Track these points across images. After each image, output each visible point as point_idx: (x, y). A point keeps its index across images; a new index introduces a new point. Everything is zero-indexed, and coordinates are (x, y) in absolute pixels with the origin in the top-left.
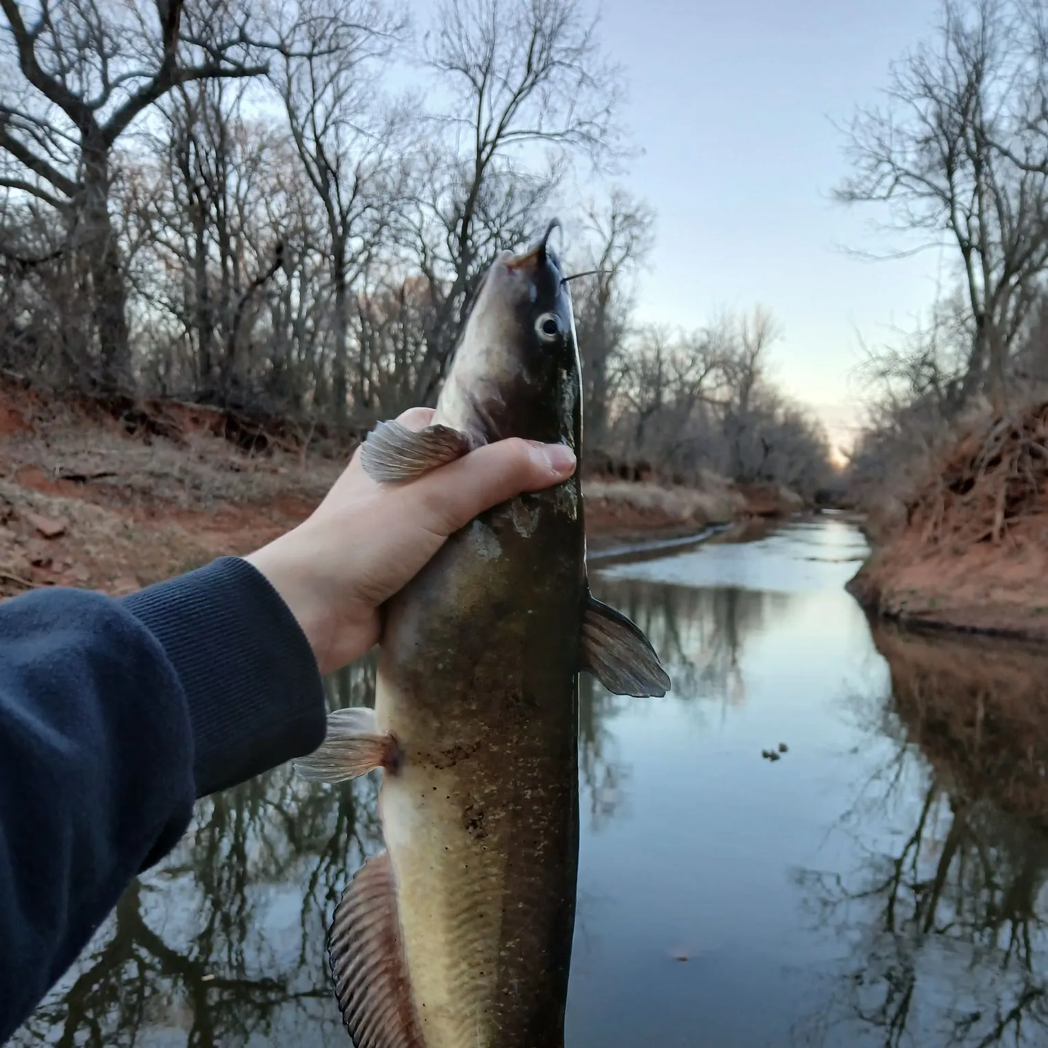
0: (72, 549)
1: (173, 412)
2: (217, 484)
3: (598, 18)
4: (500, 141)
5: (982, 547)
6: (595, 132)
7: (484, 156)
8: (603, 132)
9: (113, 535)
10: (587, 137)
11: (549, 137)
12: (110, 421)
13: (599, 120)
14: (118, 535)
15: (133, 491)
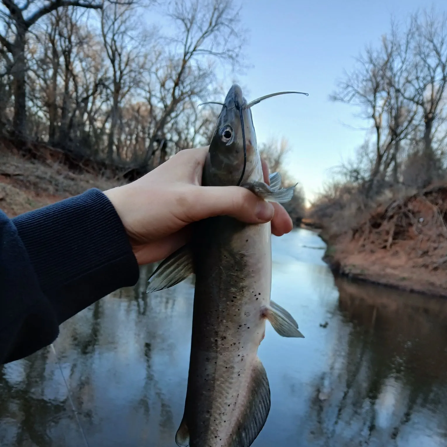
0: (6, 206)
1: (42, 150)
2: (64, 184)
3: (241, 8)
4: (195, 53)
5: (383, 250)
6: (234, 55)
7: (187, 58)
8: (237, 55)
9: (23, 202)
10: (231, 57)
11: (215, 54)
12: (15, 151)
13: (237, 50)
14: (26, 203)
15: (30, 184)
